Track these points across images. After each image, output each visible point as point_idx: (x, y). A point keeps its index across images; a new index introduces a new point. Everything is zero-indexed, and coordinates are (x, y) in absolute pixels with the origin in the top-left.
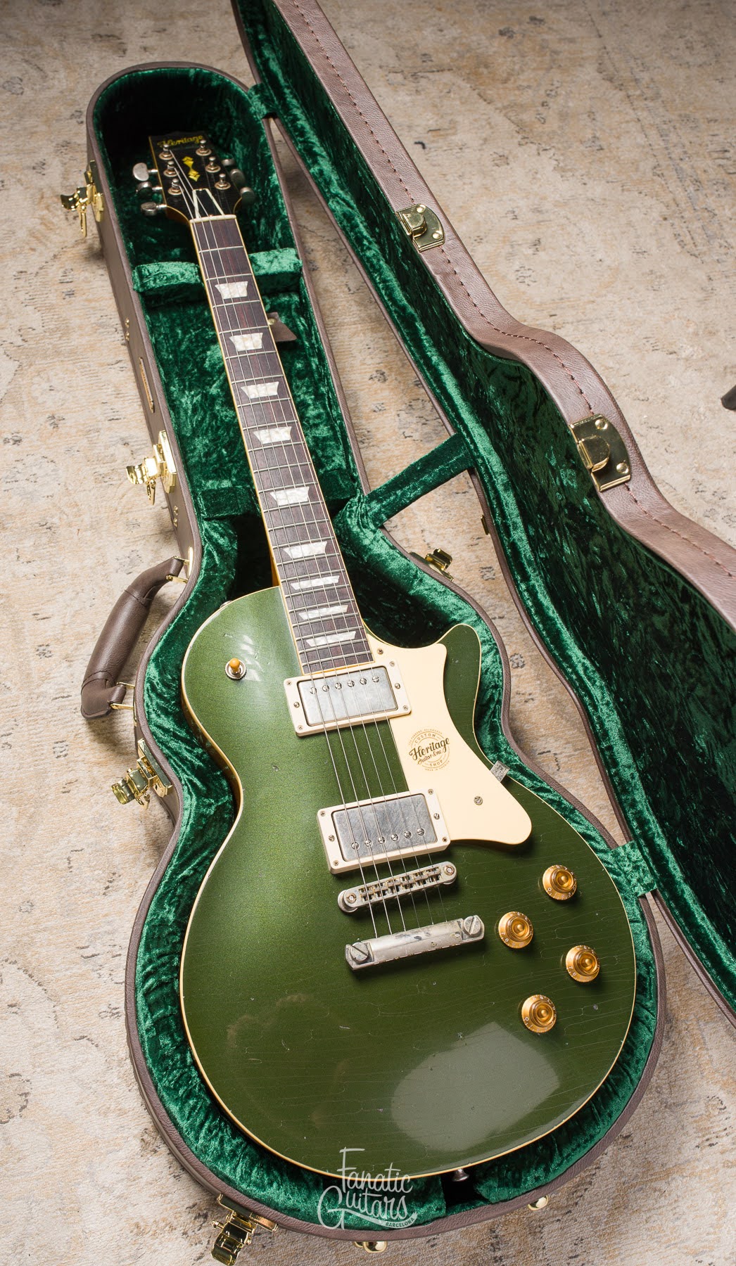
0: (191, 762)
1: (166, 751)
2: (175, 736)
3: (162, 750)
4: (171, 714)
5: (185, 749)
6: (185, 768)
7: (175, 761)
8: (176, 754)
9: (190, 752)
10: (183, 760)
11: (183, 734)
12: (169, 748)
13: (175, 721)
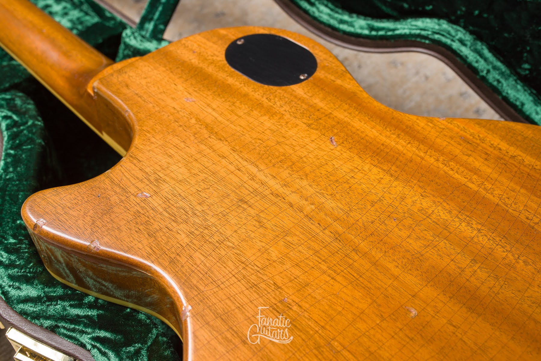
0: (87, 317)
1: (47, 323)
2: (51, 299)
3: (41, 326)
4: (34, 278)
5: (71, 306)
6: (81, 328)
7: (64, 328)
8: (64, 318)
9: (80, 306)
10: (76, 320)
11: (60, 291)
12: (47, 318)
13: (41, 283)
